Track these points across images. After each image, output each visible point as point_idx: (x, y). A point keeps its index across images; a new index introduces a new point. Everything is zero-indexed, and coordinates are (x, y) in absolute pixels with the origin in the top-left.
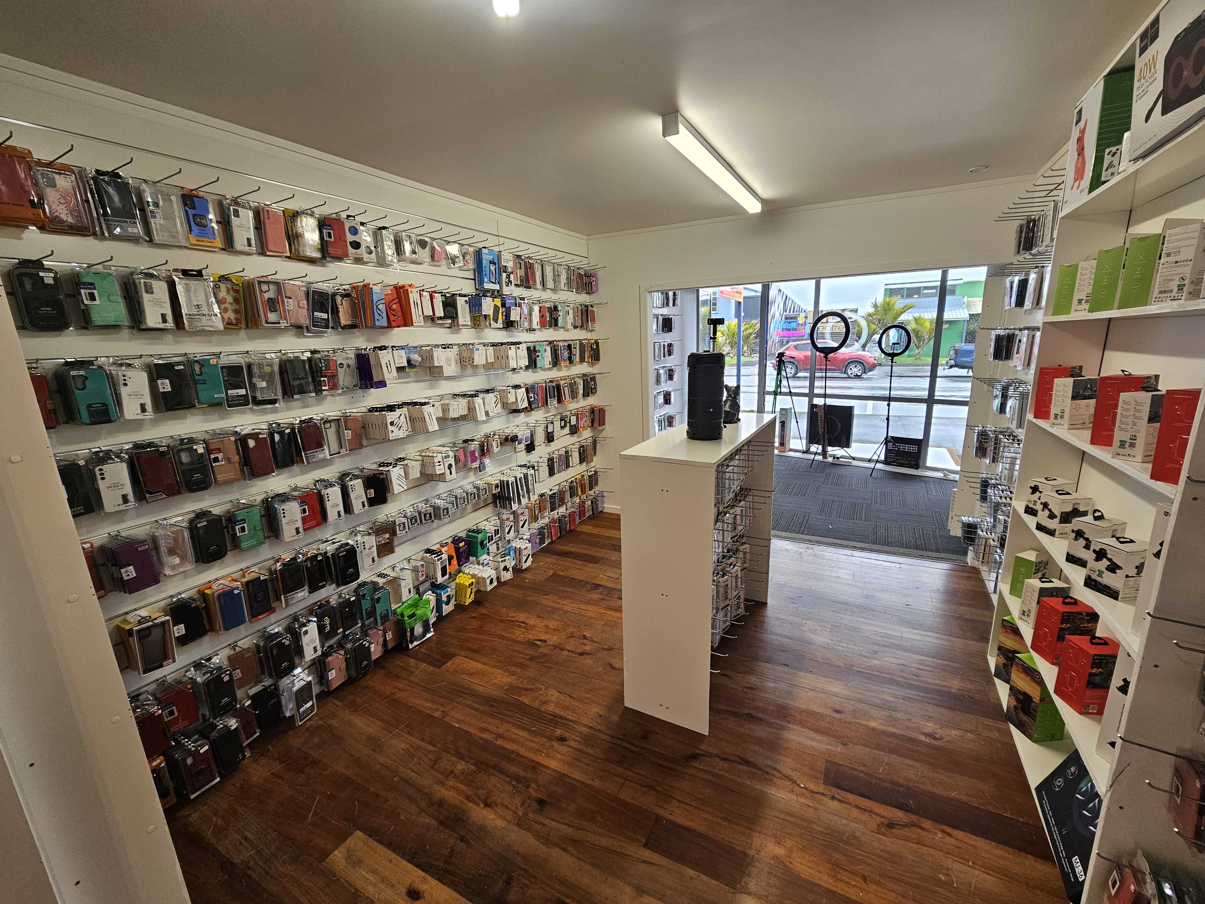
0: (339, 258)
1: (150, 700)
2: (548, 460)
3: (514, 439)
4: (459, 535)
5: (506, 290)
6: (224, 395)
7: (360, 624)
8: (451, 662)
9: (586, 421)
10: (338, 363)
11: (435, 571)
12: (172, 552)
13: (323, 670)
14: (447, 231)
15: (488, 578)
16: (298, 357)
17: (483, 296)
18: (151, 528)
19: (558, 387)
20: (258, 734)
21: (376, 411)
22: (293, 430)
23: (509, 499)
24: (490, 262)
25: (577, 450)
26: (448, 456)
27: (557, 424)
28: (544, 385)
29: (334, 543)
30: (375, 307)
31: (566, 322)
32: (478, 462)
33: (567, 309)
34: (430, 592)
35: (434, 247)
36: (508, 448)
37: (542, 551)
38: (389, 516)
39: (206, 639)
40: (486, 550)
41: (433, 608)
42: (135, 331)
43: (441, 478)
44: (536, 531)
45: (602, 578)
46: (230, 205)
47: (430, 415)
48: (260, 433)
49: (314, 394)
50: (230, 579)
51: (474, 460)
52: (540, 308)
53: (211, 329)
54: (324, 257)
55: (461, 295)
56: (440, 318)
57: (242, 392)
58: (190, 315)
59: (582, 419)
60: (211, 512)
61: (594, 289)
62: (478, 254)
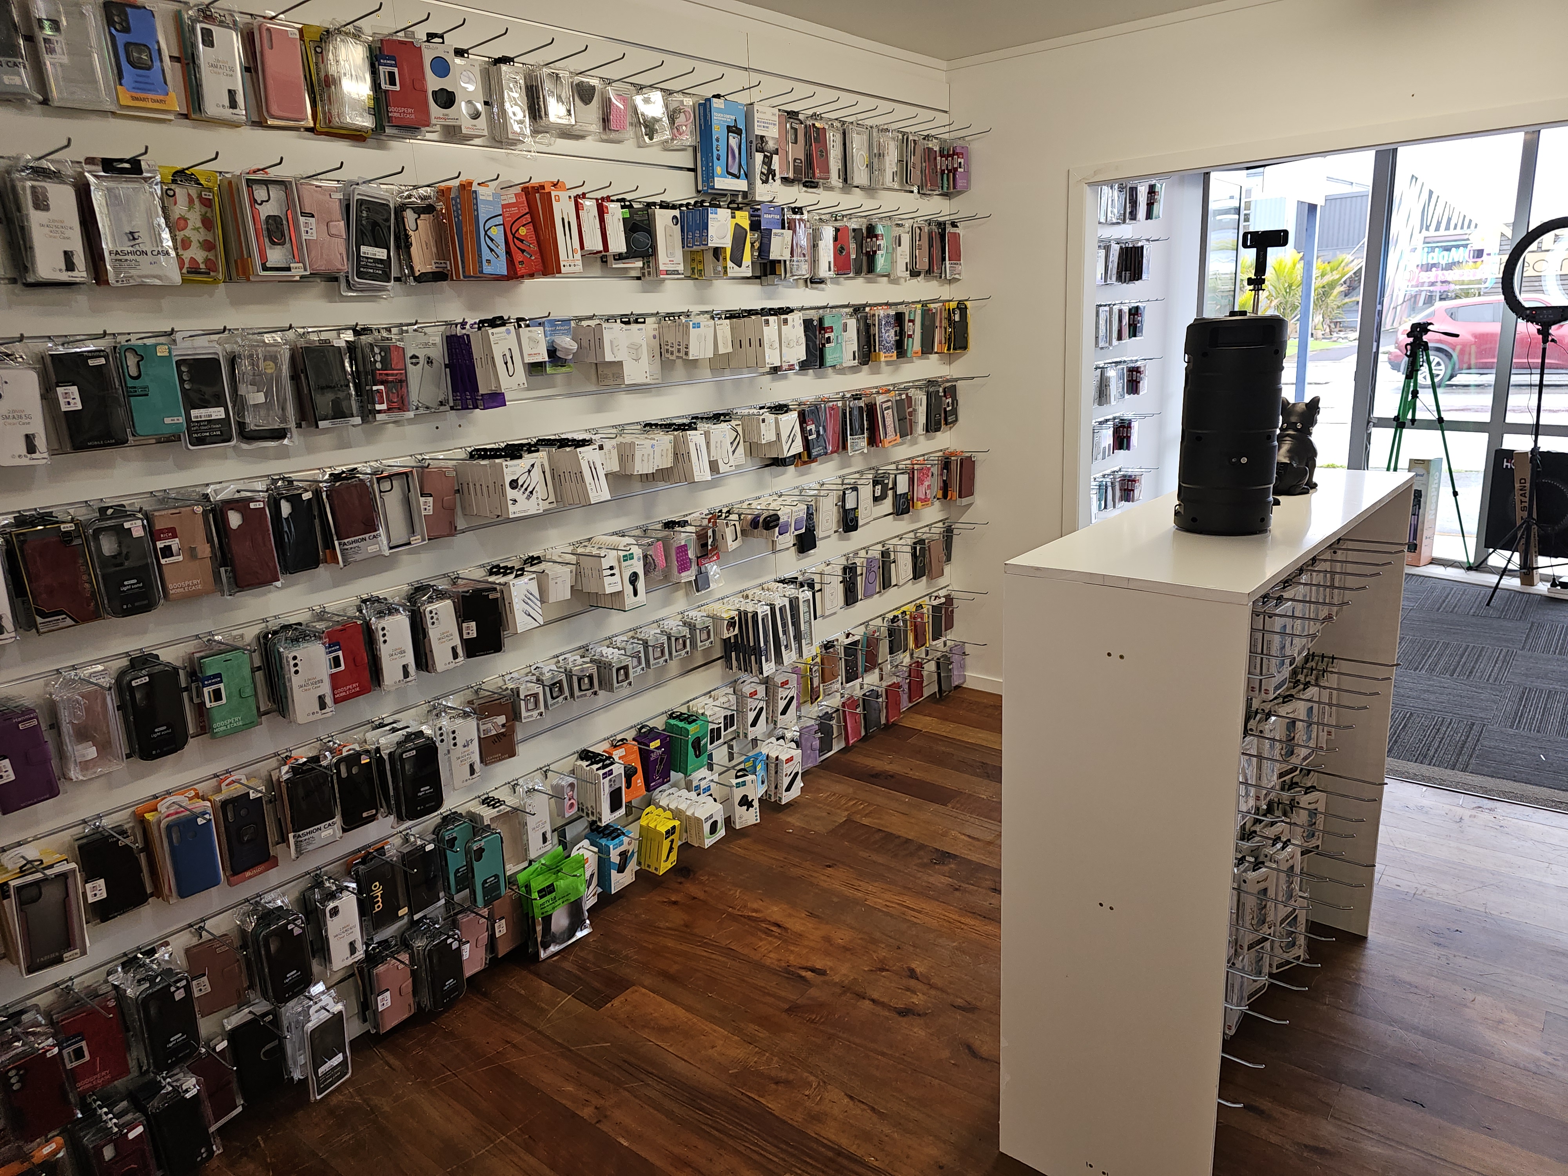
0: (411, 129)
1: (40, 1025)
2: (845, 569)
3: (771, 522)
4: (651, 724)
5: (763, 192)
6: (181, 420)
7: (443, 901)
8: (621, 998)
9: (930, 485)
10: (409, 354)
11: (597, 799)
12: (83, 735)
13: (369, 993)
14: (637, 60)
15: (707, 820)
16: (327, 341)
17: (711, 205)
18: (47, 685)
19: (871, 409)
20: (239, 1109)
21: (484, 457)
22: (317, 493)
23: (757, 652)
24: (730, 129)
25: (909, 549)
26: (631, 556)
27: (866, 492)
28: (840, 404)
29: (394, 730)
30: (482, 233)
31: (893, 262)
32: (694, 570)
33: (897, 231)
34: (586, 843)
35: (610, 99)
36: (759, 541)
37: (825, 766)
38: (507, 678)
39: (147, 912)
40: (704, 758)
41: (592, 875)
42: (18, 288)
43: (615, 601)
44: (813, 722)
45: (955, 838)
46: (194, 21)
47: (592, 467)
48: (251, 499)
49: (358, 420)
50: (193, 793)
51: (684, 566)
52: (837, 230)
53: (158, 282)
54: (379, 129)
55: (664, 206)
56: (619, 257)
57: (217, 413)
58: (117, 253)
59: (921, 482)
60: (157, 657)
61: (960, 183)
62: (704, 109)
